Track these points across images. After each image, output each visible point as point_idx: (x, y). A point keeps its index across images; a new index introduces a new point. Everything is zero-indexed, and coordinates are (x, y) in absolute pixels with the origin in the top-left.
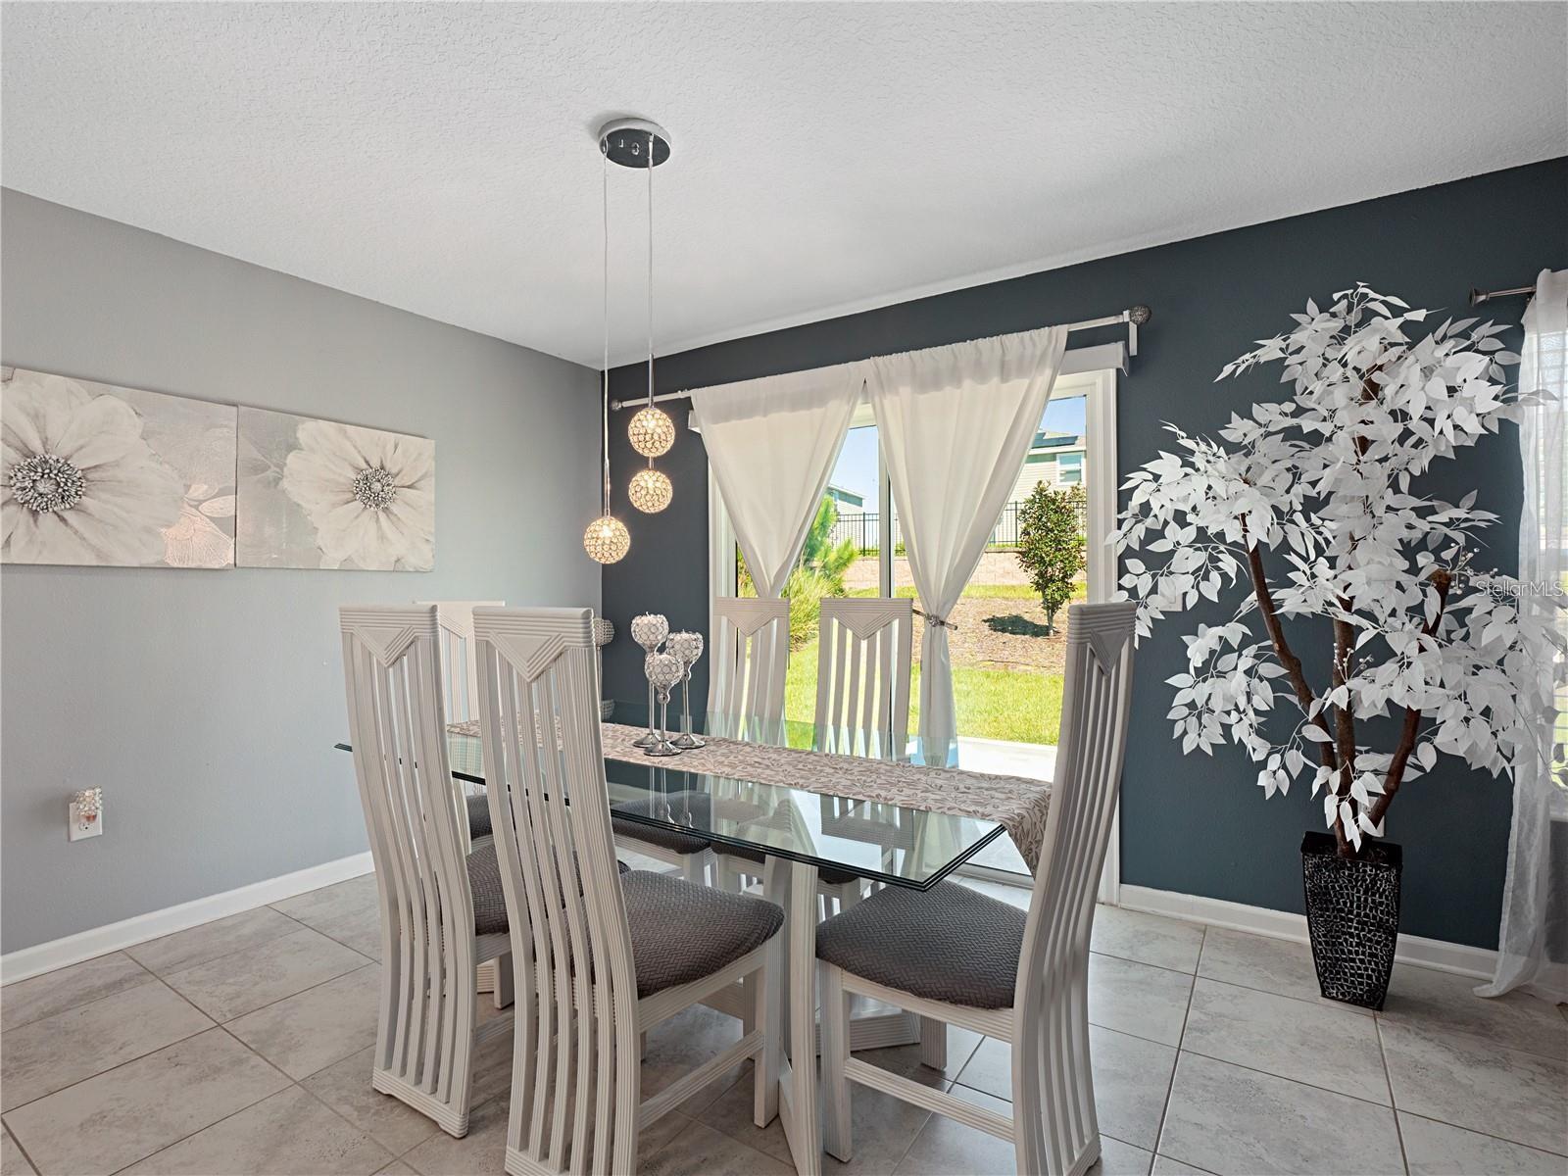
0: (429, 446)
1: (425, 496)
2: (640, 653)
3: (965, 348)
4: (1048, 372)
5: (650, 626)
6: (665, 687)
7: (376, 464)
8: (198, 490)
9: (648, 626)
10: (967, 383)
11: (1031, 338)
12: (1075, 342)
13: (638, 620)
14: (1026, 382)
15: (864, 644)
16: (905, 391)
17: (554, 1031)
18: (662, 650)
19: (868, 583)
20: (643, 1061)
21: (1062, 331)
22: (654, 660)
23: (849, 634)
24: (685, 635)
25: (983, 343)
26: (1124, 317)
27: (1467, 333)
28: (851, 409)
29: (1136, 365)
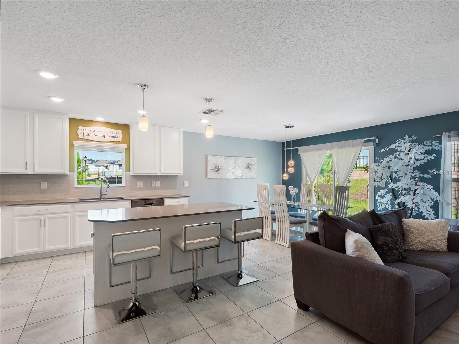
0: (255, 159)
1: (255, 167)
2: (290, 191)
3: (346, 142)
4: (360, 147)
6: (293, 195)
7: (249, 163)
8: (230, 169)
9: (291, 188)
10: (347, 148)
11: (358, 141)
12: (365, 141)
13: (289, 187)
14: (357, 148)
16: (336, 149)
17: (281, 231)
18: (292, 191)
19: (358, 177)
20: (290, 240)
21: (363, 140)
22: (291, 192)
24: (295, 189)
26: (373, 138)
27: (431, 143)
28: (327, 151)
29: (378, 145)
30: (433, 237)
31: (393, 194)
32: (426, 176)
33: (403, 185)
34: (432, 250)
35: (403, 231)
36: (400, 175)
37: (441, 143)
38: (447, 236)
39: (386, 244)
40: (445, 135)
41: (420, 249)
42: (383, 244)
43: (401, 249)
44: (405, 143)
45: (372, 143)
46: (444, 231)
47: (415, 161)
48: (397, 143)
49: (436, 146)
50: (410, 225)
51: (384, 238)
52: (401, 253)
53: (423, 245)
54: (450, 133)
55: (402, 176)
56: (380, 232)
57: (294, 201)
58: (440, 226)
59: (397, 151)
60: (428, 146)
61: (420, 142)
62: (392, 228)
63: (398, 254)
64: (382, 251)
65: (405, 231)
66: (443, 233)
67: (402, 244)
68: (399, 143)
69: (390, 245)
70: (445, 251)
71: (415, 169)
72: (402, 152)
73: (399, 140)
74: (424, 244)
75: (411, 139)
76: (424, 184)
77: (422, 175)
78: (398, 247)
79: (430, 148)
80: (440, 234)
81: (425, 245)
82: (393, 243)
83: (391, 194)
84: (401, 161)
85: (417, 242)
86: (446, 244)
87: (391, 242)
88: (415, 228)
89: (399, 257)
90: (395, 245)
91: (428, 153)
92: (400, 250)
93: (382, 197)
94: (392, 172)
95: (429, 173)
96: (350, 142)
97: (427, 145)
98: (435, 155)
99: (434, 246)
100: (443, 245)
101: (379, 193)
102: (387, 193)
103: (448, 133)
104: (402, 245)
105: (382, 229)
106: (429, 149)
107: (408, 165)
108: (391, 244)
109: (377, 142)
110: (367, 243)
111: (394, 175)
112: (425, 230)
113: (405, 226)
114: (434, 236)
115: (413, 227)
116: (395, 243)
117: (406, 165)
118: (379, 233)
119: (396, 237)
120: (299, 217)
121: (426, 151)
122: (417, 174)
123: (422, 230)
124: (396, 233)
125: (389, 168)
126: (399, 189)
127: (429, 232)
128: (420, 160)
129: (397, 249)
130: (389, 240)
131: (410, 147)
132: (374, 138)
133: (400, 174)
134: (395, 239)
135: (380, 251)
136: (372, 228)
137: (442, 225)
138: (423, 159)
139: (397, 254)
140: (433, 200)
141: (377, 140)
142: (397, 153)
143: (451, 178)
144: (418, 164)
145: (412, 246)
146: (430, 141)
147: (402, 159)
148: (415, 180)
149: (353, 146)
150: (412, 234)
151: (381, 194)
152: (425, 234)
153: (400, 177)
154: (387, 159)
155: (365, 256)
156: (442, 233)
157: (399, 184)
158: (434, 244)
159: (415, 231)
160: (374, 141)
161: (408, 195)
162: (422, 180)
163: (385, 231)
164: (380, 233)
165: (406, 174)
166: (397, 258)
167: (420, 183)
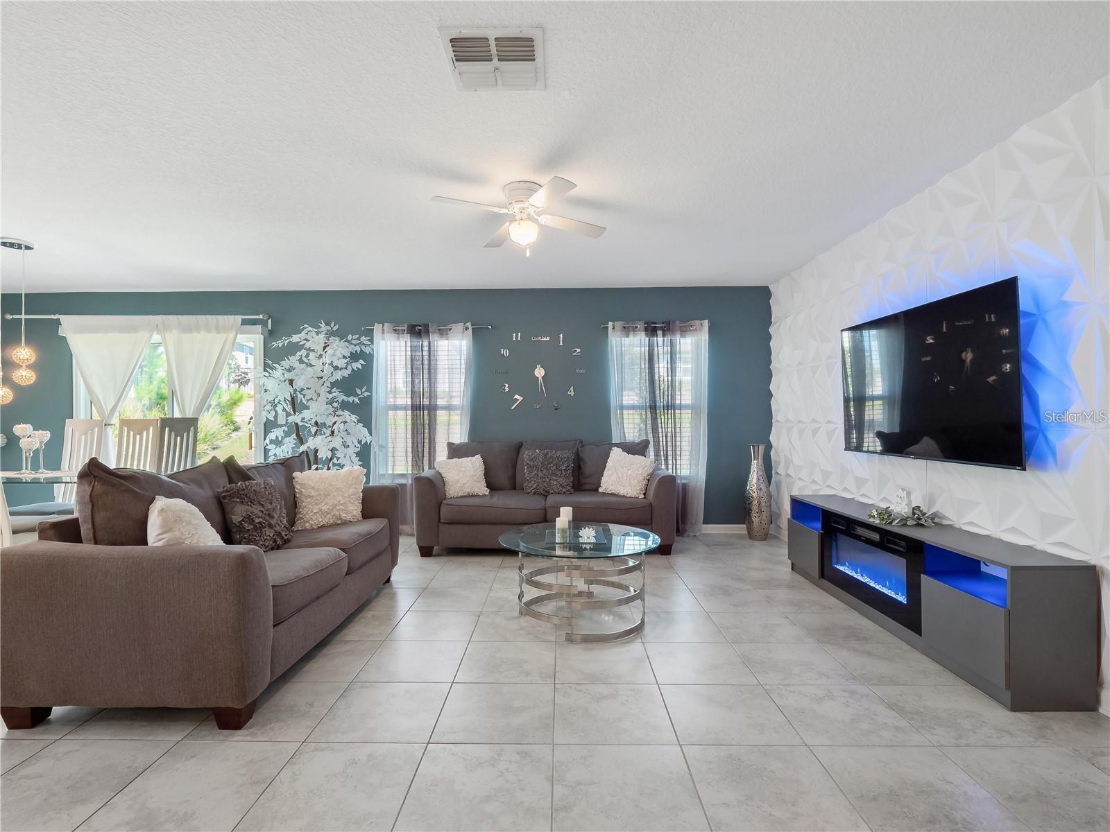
4: (234, 333)
5: (23, 428)
6: (30, 450)
10: (202, 332)
12: (244, 322)
13: (17, 426)
14: (225, 335)
15: (138, 437)
16: (175, 332)
18: (28, 437)
21: (239, 318)
22: (24, 441)
23: (132, 433)
24: (40, 432)
25: (209, 317)
26: (261, 317)
27: (358, 339)
28: (151, 336)
29: (271, 333)
30: (341, 498)
31: (298, 435)
32: (351, 399)
33: (313, 416)
34: (339, 522)
35: (295, 496)
36: (308, 397)
37: (372, 341)
38: (361, 494)
39: (249, 519)
40: (377, 328)
41: (322, 524)
42: (242, 520)
43: (279, 524)
44: (317, 333)
45: (259, 327)
46: (357, 486)
47: (332, 369)
48: (303, 333)
49: (366, 346)
50: (306, 482)
51: (247, 507)
52: (279, 533)
53: (325, 516)
54: (383, 326)
55: (312, 399)
56: (238, 498)
57: (35, 467)
58: (351, 478)
59: (302, 347)
60: (355, 345)
61: (341, 335)
62: (265, 488)
63: (274, 536)
64: (241, 535)
65: (298, 496)
66: (355, 488)
67: (282, 516)
68: (307, 334)
69: (257, 520)
70: (358, 520)
71: (334, 385)
72: (314, 351)
73: (305, 326)
74: (328, 513)
75: (329, 328)
76: (347, 413)
77: (345, 398)
78: (273, 522)
79: (358, 349)
80: (351, 491)
81: (330, 516)
82: (263, 516)
83: (294, 436)
84: (309, 369)
85: (317, 512)
86: (360, 507)
87: (260, 514)
88: (313, 488)
89: (275, 541)
90: (267, 518)
91: (354, 357)
92: (278, 528)
93: (277, 442)
94: (295, 391)
95: (356, 395)
96: (212, 319)
97: (353, 342)
98: (361, 361)
99: (342, 514)
100: (355, 509)
101: (272, 436)
102: (287, 434)
103: (381, 325)
104: (282, 519)
105: (243, 490)
106: (356, 351)
107: (322, 378)
108: (259, 517)
109: (270, 328)
110: (191, 513)
111: (300, 397)
112: (329, 487)
113: (297, 486)
114: (342, 496)
115: (310, 486)
116: (269, 514)
117: (318, 378)
118: (235, 500)
119: (271, 503)
120: (54, 513)
121: (351, 353)
122: (336, 393)
123: (325, 490)
124: (272, 497)
125: (291, 382)
126: (306, 424)
127: (335, 491)
128: (341, 369)
129: (271, 526)
130: (256, 511)
131: (325, 343)
132: (263, 316)
133: (309, 394)
134: (269, 507)
135: (238, 536)
136: (223, 492)
137: (354, 475)
138: (346, 368)
139: (272, 535)
140: (360, 442)
141: (270, 321)
142: (303, 352)
143: (386, 402)
144: (338, 376)
145: (308, 522)
146: (358, 336)
147: (311, 365)
148: (333, 407)
149: (218, 329)
150: (309, 500)
151: (277, 437)
152: (329, 495)
153: (308, 400)
154: (286, 364)
155: (185, 539)
156: (353, 490)
157: (306, 414)
158: (342, 510)
159: (313, 493)
160: (263, 323)
161: (321, 434)
162: (345, 406)
163: (248, 495)
164: (238, 500)
165: (319, 395)
166: (271, 542)
167: (340, 412)
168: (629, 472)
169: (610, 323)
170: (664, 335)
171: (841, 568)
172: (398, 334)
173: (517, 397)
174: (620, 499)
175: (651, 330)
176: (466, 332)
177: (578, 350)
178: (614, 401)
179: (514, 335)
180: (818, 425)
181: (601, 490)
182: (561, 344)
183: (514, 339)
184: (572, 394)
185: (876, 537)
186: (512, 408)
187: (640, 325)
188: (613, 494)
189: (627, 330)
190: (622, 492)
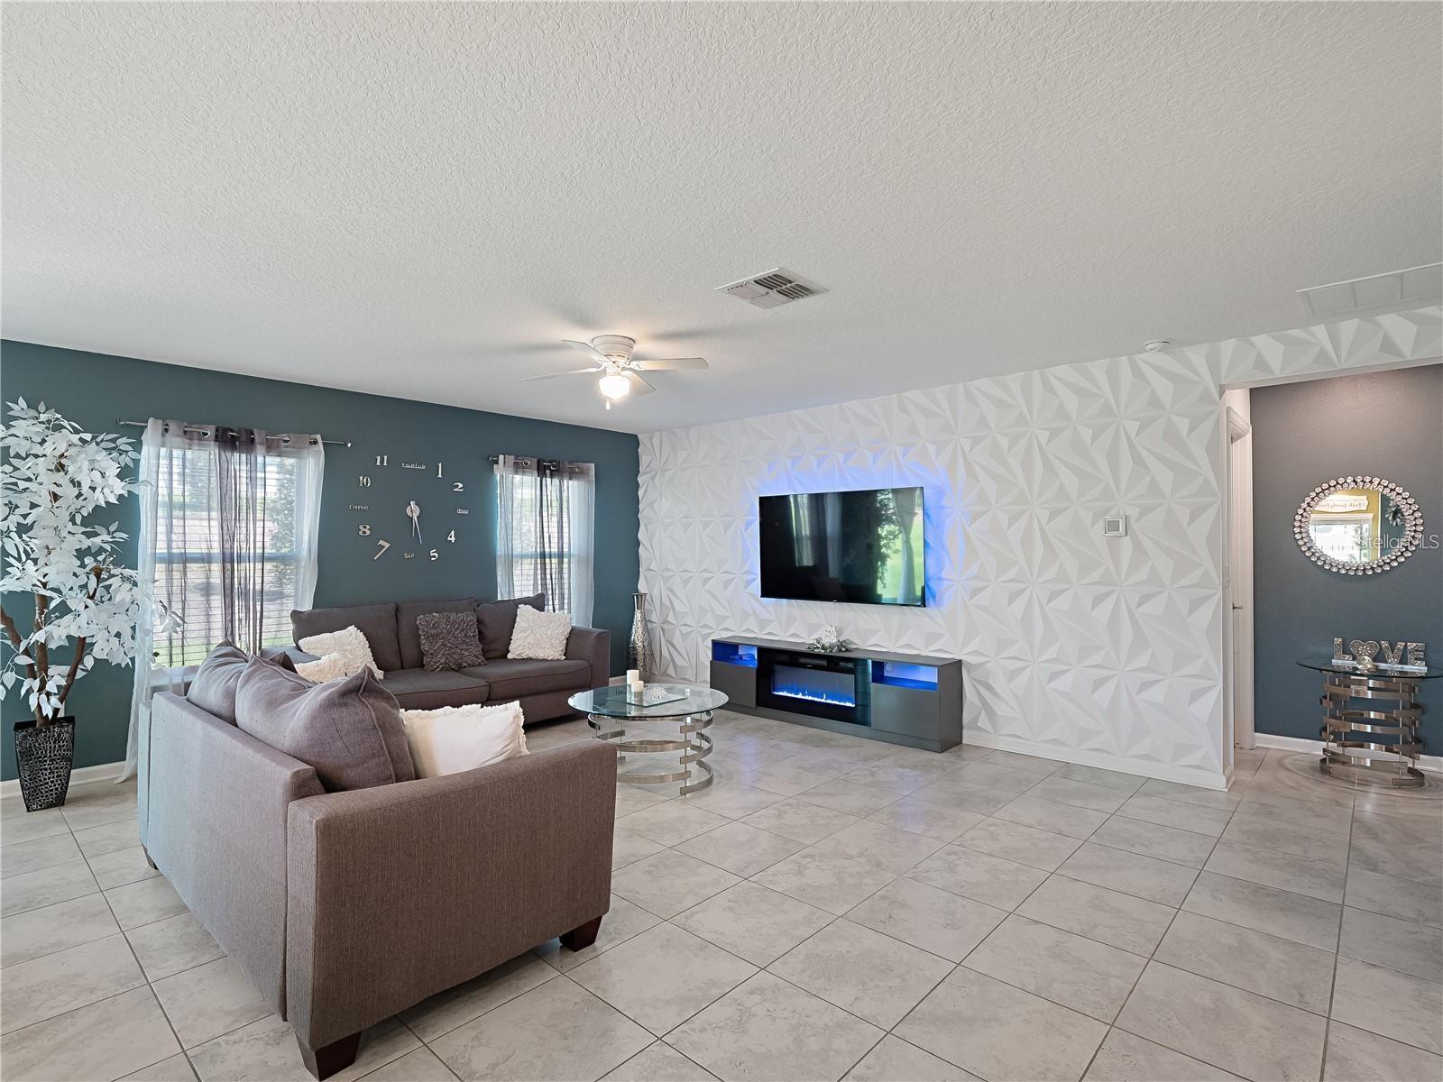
27: (114, 440)
40: (153, 426)
54: (166, 423)
60: (106, 451)
97: (102, 445)
103: (162, 422)
146: (114, 436)
168: (549, 632)
169: (501, 457)
170: (552, 476)
171: (781, 693)
172: (191, 439)
173: (381, 542)
174: (542, 665)
175: (542, 470)
176: (314, 448)
177: (461, 485)
178: (500, 549)
179: (379, 458)
180: (710, 575)
181: (510, 656)
182: (440, 476)
183: (378, 463)
184: (453, 539)
185: (824, 663)
186: (375, 558)
187: (533, 462)
188: (530, 659)
189: (519, 468)
190: (541, 655)
